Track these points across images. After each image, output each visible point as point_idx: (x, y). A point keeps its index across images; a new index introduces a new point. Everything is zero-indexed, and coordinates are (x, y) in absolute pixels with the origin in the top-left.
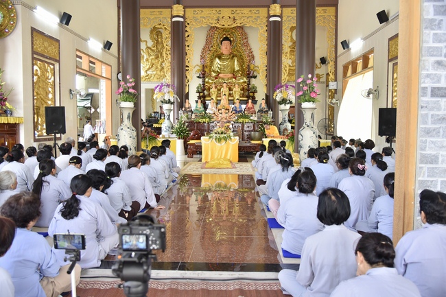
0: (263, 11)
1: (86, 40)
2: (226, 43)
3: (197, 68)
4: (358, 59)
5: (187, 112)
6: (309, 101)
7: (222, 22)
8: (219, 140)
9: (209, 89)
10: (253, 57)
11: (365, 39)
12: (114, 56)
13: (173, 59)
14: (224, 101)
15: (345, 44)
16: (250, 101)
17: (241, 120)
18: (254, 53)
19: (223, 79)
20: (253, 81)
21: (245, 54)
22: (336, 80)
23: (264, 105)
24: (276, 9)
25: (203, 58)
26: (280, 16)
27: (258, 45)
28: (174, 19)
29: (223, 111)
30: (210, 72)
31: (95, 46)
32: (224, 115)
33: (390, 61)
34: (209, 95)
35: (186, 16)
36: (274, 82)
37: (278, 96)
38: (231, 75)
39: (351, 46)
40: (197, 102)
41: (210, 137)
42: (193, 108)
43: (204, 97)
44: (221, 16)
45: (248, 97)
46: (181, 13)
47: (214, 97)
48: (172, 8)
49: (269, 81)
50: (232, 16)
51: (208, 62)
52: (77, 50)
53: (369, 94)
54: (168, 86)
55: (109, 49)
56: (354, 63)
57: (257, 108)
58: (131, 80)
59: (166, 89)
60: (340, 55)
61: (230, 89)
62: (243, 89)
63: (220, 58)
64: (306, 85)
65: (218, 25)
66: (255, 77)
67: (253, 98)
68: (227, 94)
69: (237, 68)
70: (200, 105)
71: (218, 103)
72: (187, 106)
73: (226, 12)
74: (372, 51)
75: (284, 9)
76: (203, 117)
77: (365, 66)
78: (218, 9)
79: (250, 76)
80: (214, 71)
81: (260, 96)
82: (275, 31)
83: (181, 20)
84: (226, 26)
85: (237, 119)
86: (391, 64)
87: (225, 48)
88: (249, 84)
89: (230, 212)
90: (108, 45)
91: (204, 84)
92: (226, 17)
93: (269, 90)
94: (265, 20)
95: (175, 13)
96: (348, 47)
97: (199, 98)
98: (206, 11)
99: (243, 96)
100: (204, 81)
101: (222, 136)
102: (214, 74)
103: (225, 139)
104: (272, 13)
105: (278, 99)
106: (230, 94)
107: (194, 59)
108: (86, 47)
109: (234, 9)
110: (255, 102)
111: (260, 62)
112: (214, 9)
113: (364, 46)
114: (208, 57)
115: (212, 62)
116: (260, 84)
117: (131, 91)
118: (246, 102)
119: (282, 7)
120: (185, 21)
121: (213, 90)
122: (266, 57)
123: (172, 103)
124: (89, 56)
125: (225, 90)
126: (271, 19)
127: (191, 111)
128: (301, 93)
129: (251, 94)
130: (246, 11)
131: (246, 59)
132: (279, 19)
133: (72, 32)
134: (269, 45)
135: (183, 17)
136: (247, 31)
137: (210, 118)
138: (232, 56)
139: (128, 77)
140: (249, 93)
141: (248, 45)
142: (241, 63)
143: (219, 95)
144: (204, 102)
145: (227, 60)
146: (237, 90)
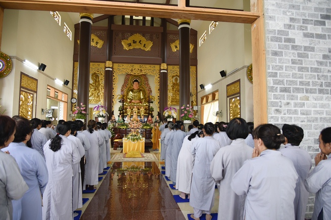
0: (157, 67)
1: (53, 79)
2: (135, 83)
3: (119, 96)
4: (209, 94)
5: (113, 122)
6: (188, 120)
7: (134, 71)
8: (134, 140)
9: (126, 109)
10: (151, 91)
11: (213, 84)
12: (70, 89)
13: (105, 91)
14: (135, 116)
15: (202, 87)
16: (150, 116)
17: (145, 127)
18: (152, 89)
19: (134, 103)
20: (151, 105)
21: (146, 89)
22: (197, 105)
23: (158, 119)
24: (164, 66)
25: (122, 91)
26: (167, 70)
27: (154, 85)
28: (107, 69)
29: (135, 122)
30: (127, 99)
31: (59, 83)
32: (135, 125)
33: (227, 97)
34: (126, 112)
35: (114, 67)
36: (163, 105)
37: (166, 114)
38: (138, 101)
39: (205, 87)
40: (119, 116)
41: (128, 138)
42: (117, 120)
43: (123, 113)
44: (134, 68)
45: (149, 114)
46: (111, 66)
47: (129, 114)
48: (105, 63)
49: (160, 105)
50: (140, 69)
51: (125, 93)
52: (48, 85)
53: (217, 114)
54: (102, 107)
55: (67, 85)
56: (207, 97)
57: (154, 120)
58: (83, 106)
59: (101, 109)
60: (199, 92)
61: (138, 109)
62: (146, 109)
63: (132, 91)
64: (186, 110)
65: (132, 73)
66: (152, 102)
67: (152, 114)
68: (137, 112)
69: (142, 97)
70: (121, 118)
71: (131, 116)
72: (113, 118)
73: (137, 66)
74: (217, 91)
75: (169, 66)
76: (123, 125)
77: (214, 99)
78: (132, 65)
79: (150, 101)
80: (129, 99)
81: (155, 114)
82: (164, 78)
83: (111, 69)
84: (136, 74)
85: (143, 127)
86: (228, 99)
87: (135, 86)
88: (149, 107)
89: (138, 181)
90: (66, 83)
91: (123, 106)
92: (137, 69)
93: (160, 110)
94: (158, 71)
95: (107, 65)
96: (204, 88)
97: (120, 114)
98: (125, 65)
99: (145, 113)
100: (123, 104)
101: (135, 137)
102: (129, 100)
103: (137, 139)
104: (162, 68)
105: (166, 115)
106: (138, 112)
107: (117, 92)
108: (54, 83)
109: (141, 65)
110: (152, 117)
111: (155, 93)
112: (130, 65)
113: (213, 88)
114: (125, 90)
115: (128, 94)
116: (155, 106)
117: (83, 112)
118: (148, 117)
119: (167, 65)
120: (113, 70)
121: (129, 110)
122: (159, 92)
123: (104, 117)
124: (55, 89)
125: (135, 110)
126: (162, 71)
127: (116, 122)
128: (183, 115)
129: (150, 112)
130: (148, 66)
131: (147, 92)
132: (166, 71)
133: (45, 75)
134: (160, 85)
135: (112, 68)
136: (148, 77)
137: (127, 126)
138: (139, 90)
139: (81, 104)
140: (149, 111)
141: (148, 85)
142: (144, 95)
143: (132, 112)
144: (123, 117)
145: (136, 92)
146: (142, 110)
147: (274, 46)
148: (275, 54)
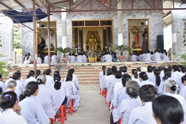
2: (92, 35)
3: (85, 41)
7: (92, 30)
8: (93, 57)
9: (89, 46)
10: (100, 38)
13: (80, 39)
17: (97, 54)
19: (92, 44)
20: (100, 44)
25: (86, 38)
27: (101, 35)
28: (80, 29)
34: (89, 48)
38: (94, 43)
40: (86, 50)
41: (91, 57)
42: (85, 51)
43: (88, 48)
45: (99, 48)
49: (104, 44)
50: (94, 28)
51: (88, 40)
57: (101, 51)
61: (94, 46)
62: (97, 46)
63: (91, 38)
65: (91, 31)
66: (100, 43)
69: (96, 41)
70: (87, 50)
71: (91, 50)
79: (99, 43)
81: (102, 48)
83: (82, 29)
87: (92, 36)
88: (99, 45)
91: (87, 45)
93: (104, 46)
94: (102, 29)
97: (86, 48)
99: (97, 48)
102: (90, 43)
106: (94, 48)
110: (100, 49)
111: (102, 39)
114: (88, 38)
115: (89, 40)
116: (102, 45)
125: (93, 46)
126: (104, 29)
131: (98, 38)
134: (103, 35)
136: (98, 32)
138: (94, 38)
140: (99, 47)
141: (98, 35)
142: (97, 40)
143: (91, 48)
144: (88, 50)
145: (93, 39)
146: (96, 46)
147: (115, 31)
148: (115, 32)
